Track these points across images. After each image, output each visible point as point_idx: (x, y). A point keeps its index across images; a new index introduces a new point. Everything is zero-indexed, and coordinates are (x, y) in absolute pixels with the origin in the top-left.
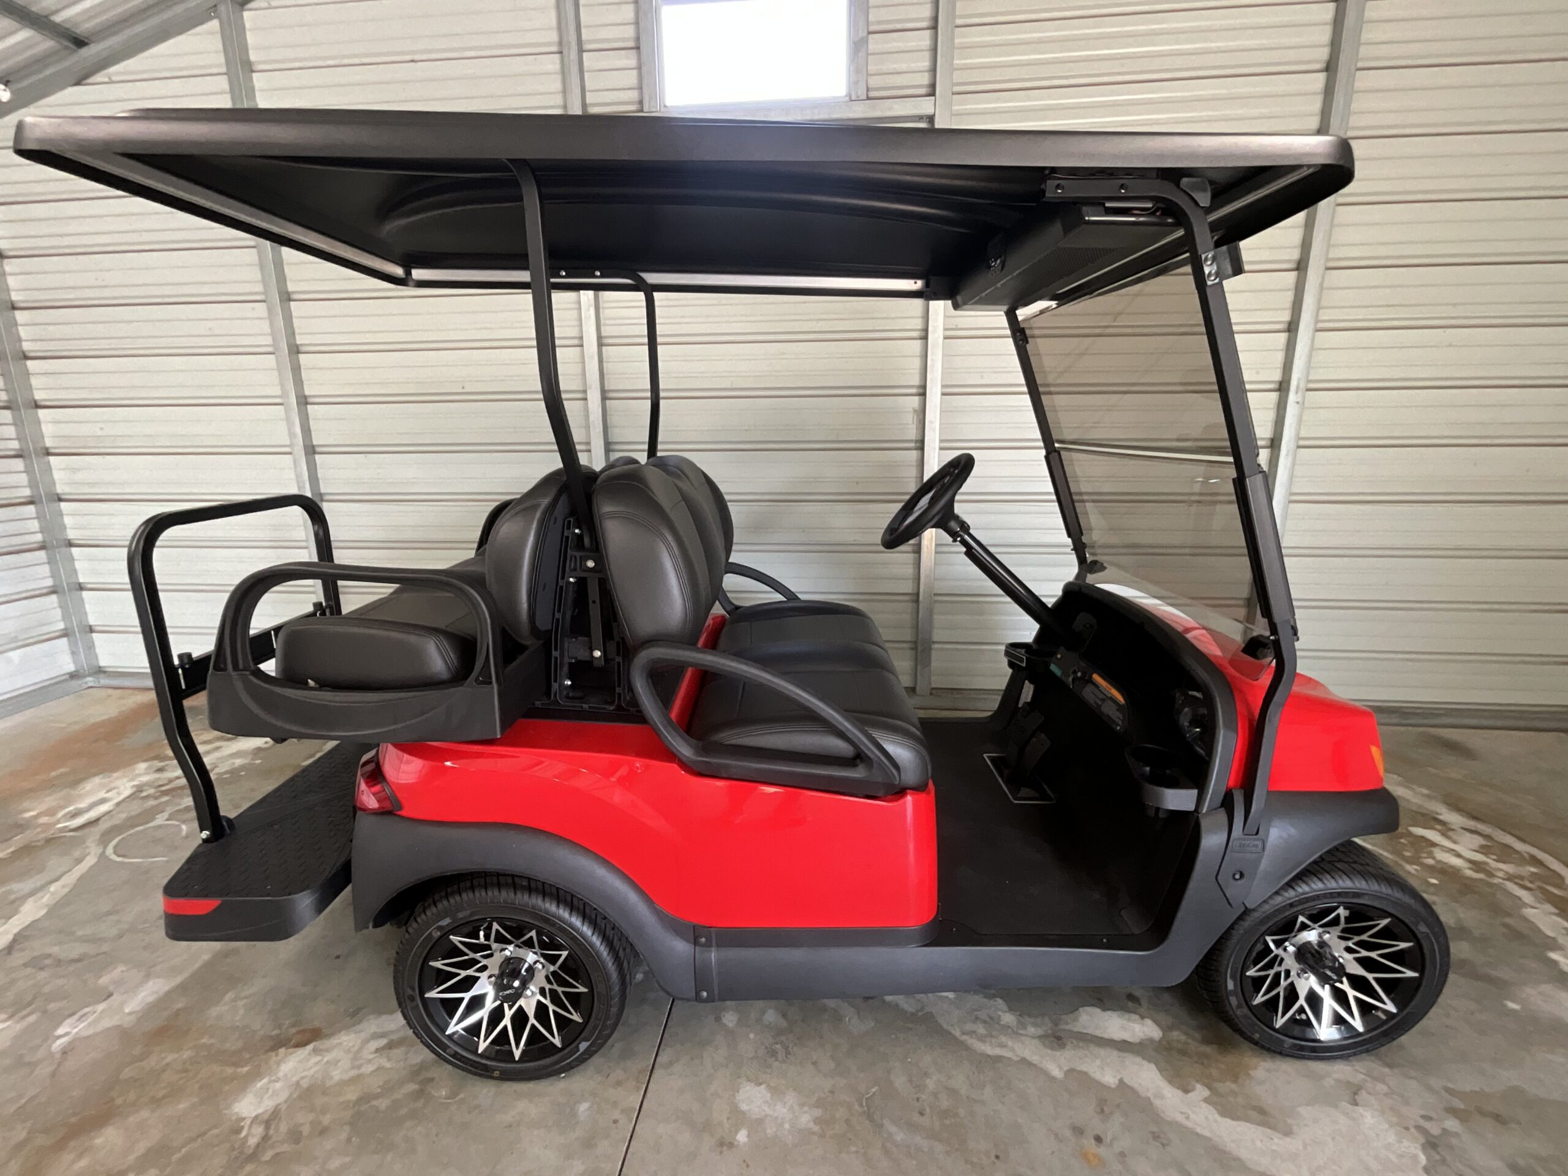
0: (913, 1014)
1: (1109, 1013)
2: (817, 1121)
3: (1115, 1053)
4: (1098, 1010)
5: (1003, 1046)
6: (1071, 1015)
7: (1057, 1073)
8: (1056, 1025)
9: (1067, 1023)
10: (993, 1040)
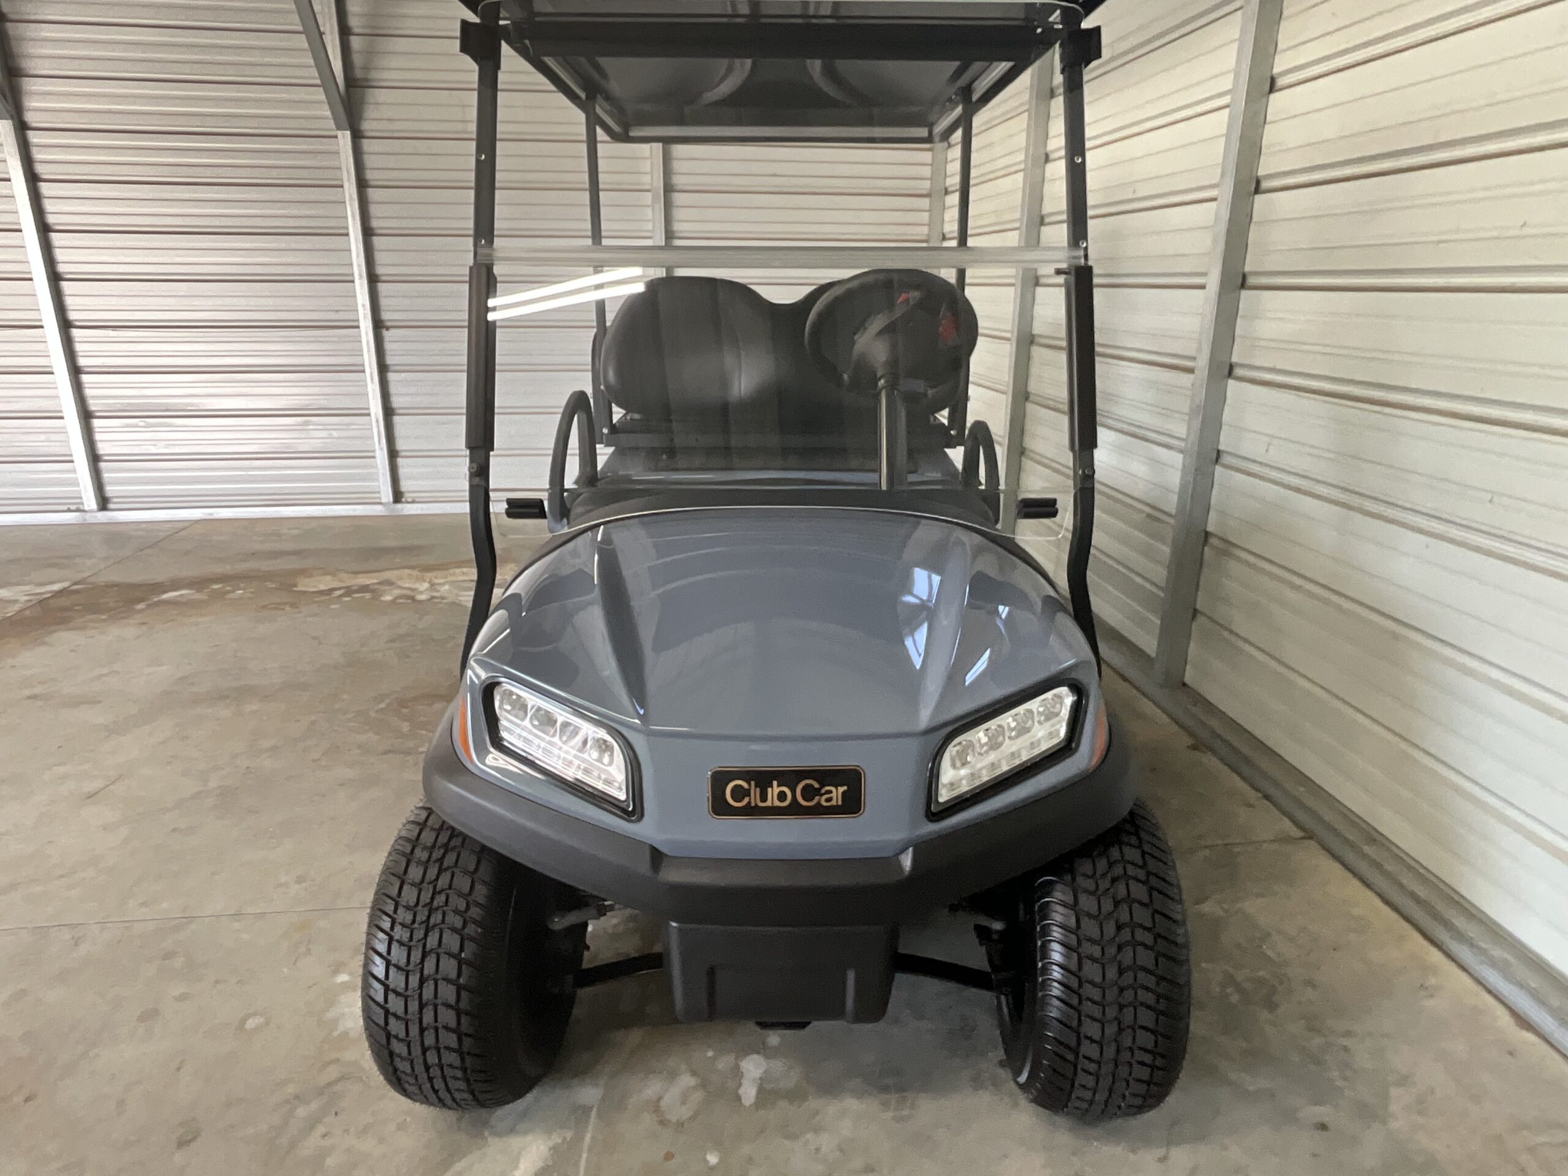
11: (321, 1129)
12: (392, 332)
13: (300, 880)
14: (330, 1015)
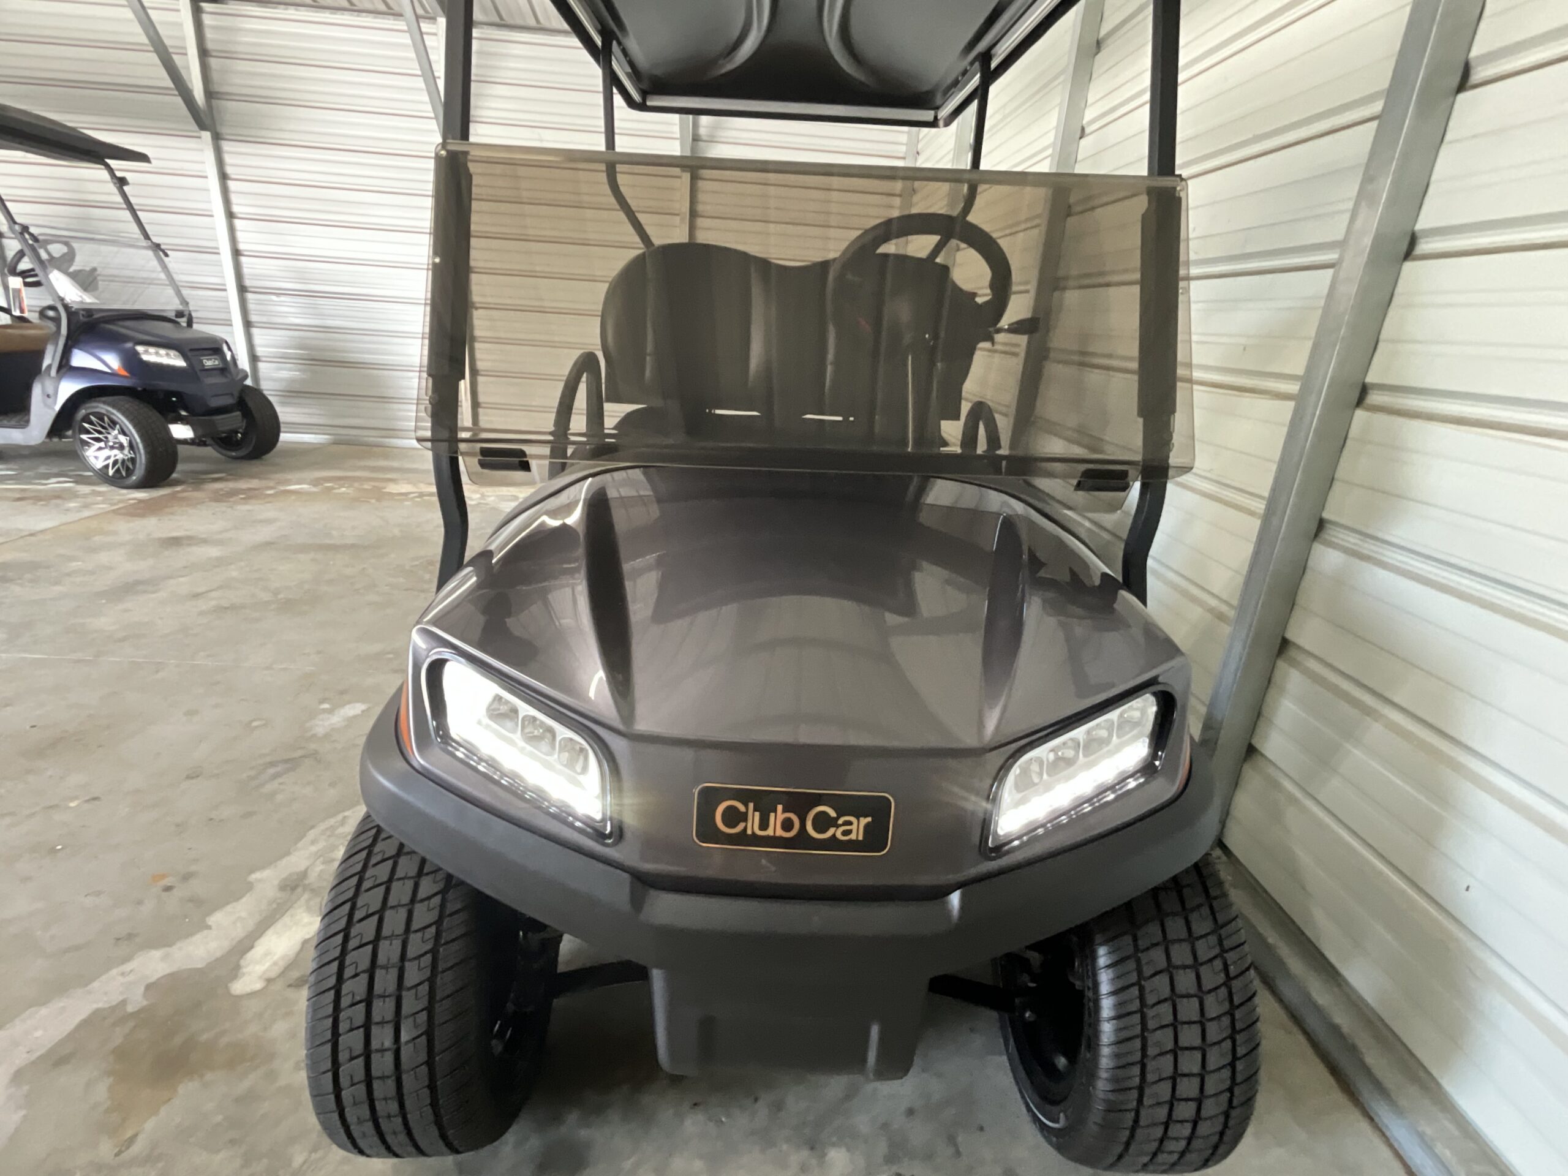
2: (312, 737)
3: (244, 932)
6: (317, 909)
7: (255, 876)
9: (311, 902)
11: (280, 780)
12: (480, 311)
13: (319, 652)
14: (308, 725)
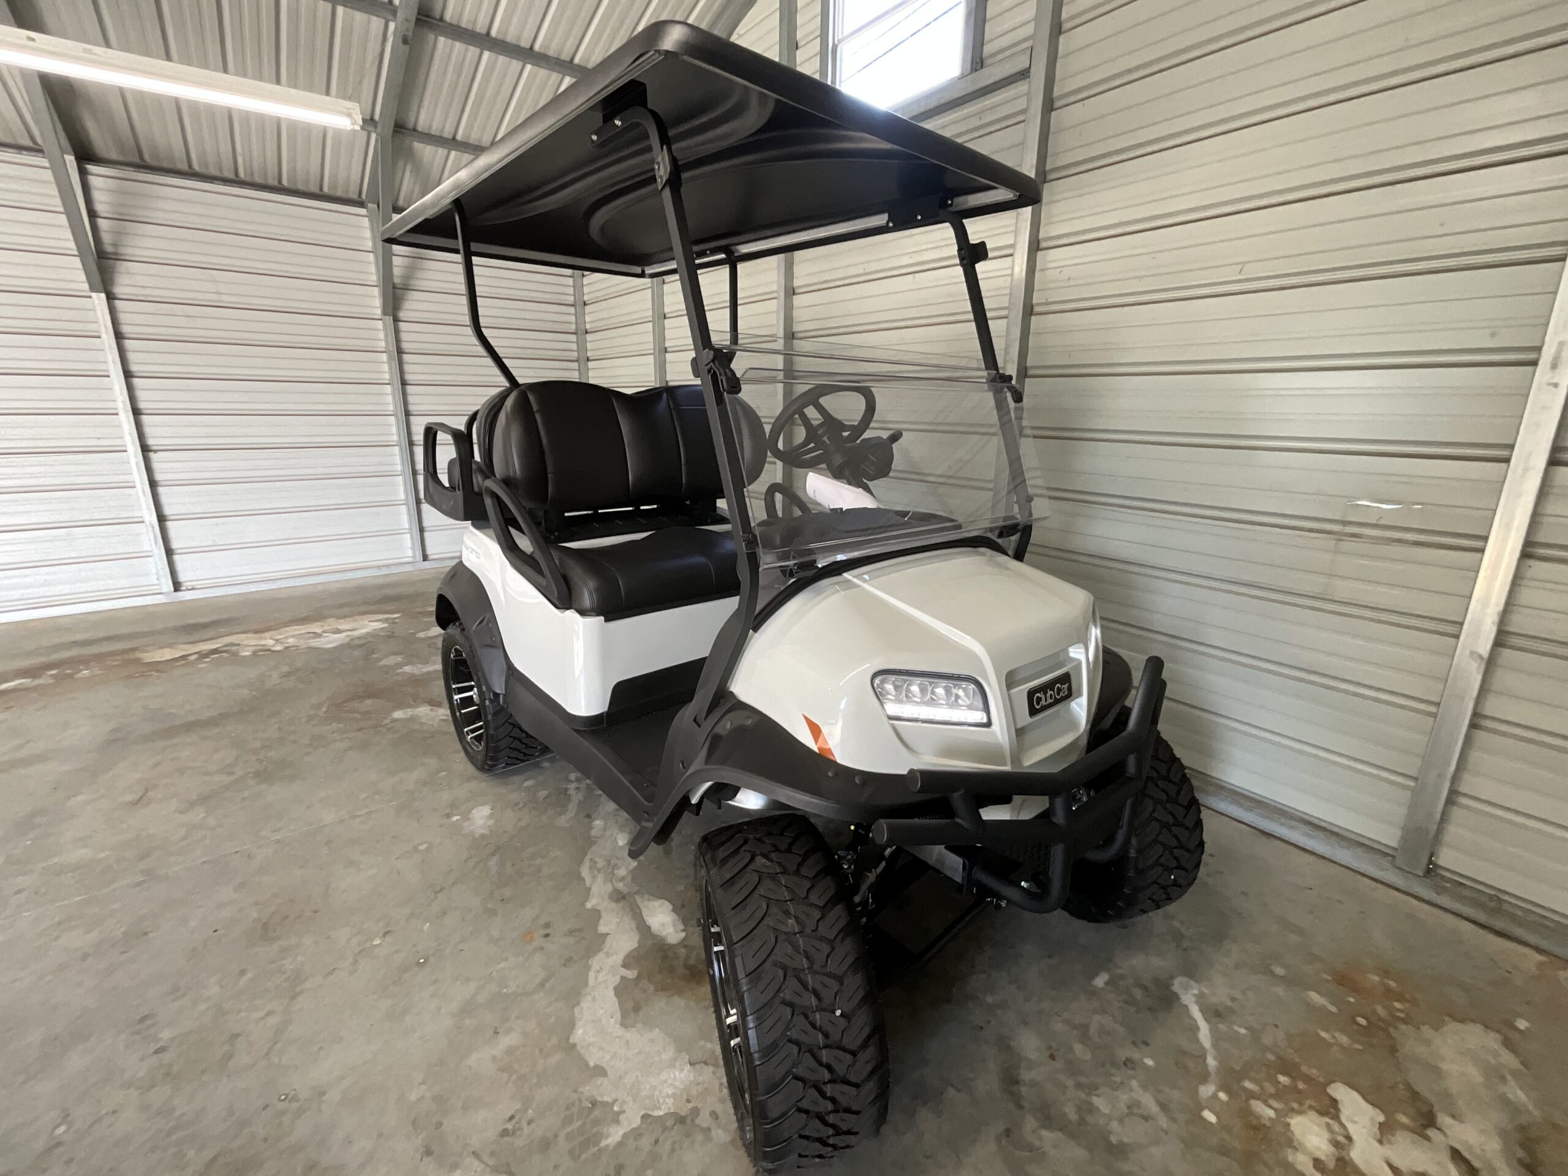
0: (589, 837)
1: (673, 914)
2: (483, 836)
3: (633, 925)
4: (671, 908)
5: (594, 878)
6: (651, 897)
7: (589, 905)
8: (637, 893)
9: (642, 897)
10: (596, 872)
